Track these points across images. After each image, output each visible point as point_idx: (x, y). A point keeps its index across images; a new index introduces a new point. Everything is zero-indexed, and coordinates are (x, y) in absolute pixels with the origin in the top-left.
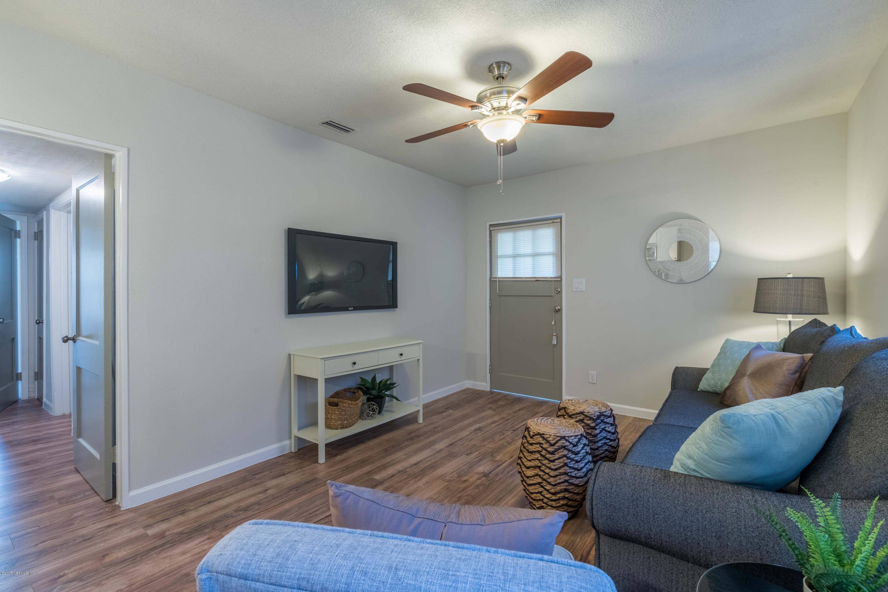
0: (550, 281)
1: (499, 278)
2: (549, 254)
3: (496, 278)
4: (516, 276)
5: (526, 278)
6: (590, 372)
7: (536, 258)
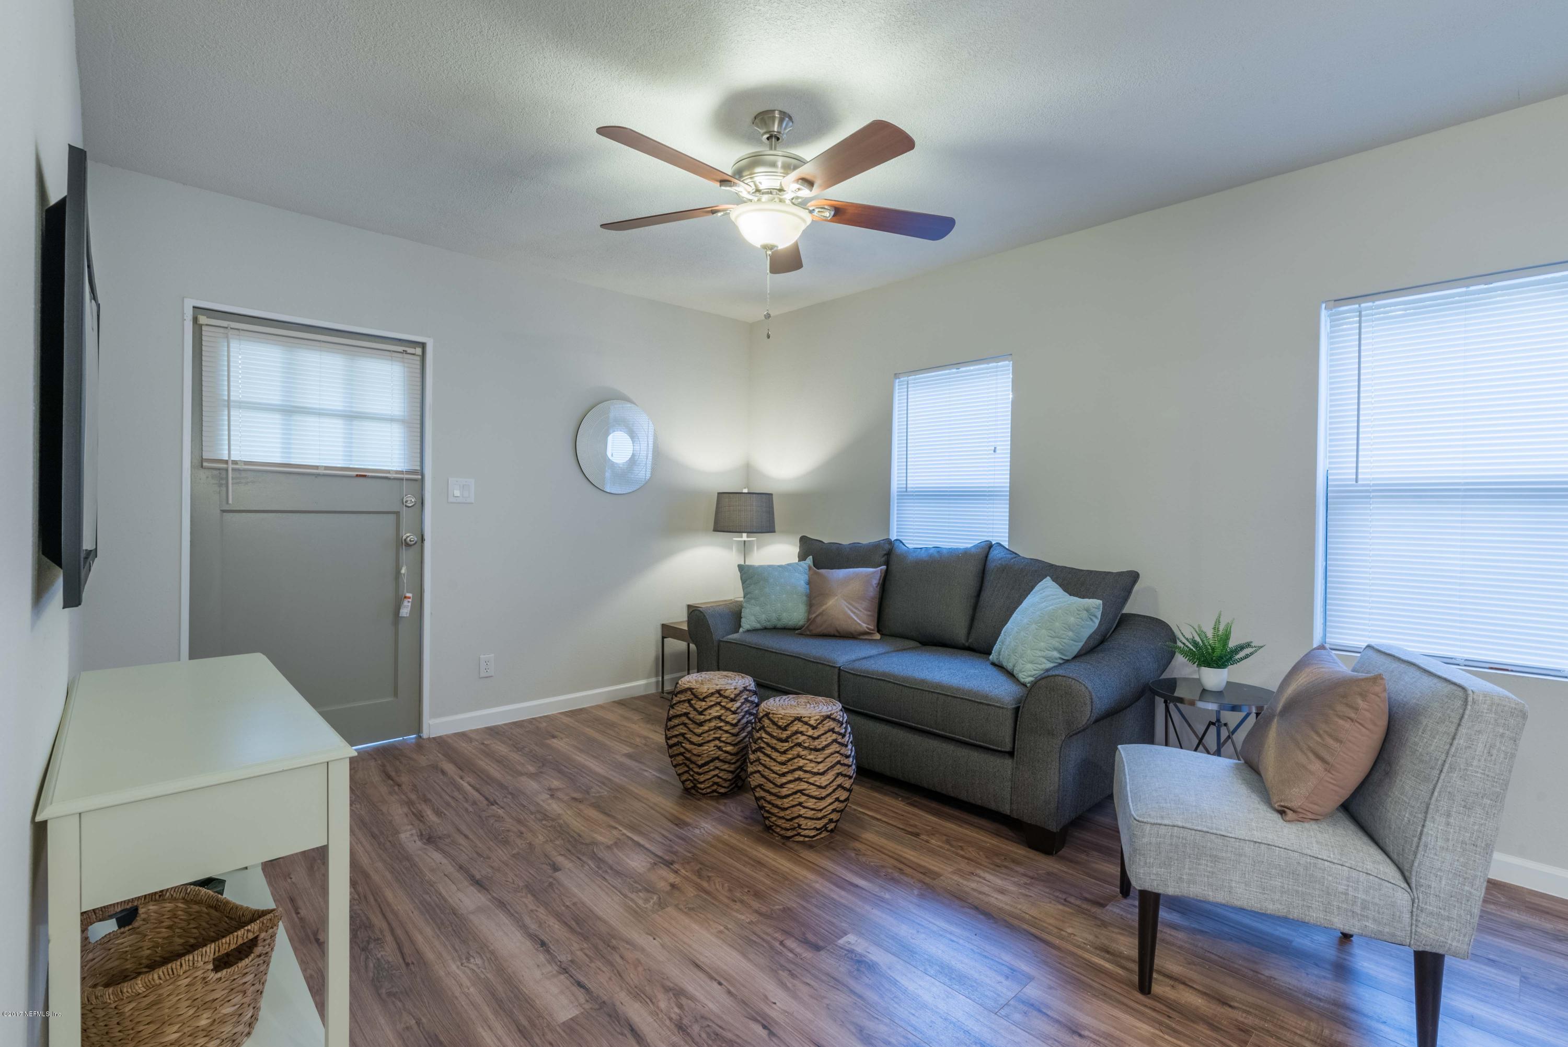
0: (395, 479)
1: (235, 462)
2: (391, 420)
3: (226, 462)
4: (293, 461)
5: (327, 468)
6: (482, 656)
7: (355, 423)
